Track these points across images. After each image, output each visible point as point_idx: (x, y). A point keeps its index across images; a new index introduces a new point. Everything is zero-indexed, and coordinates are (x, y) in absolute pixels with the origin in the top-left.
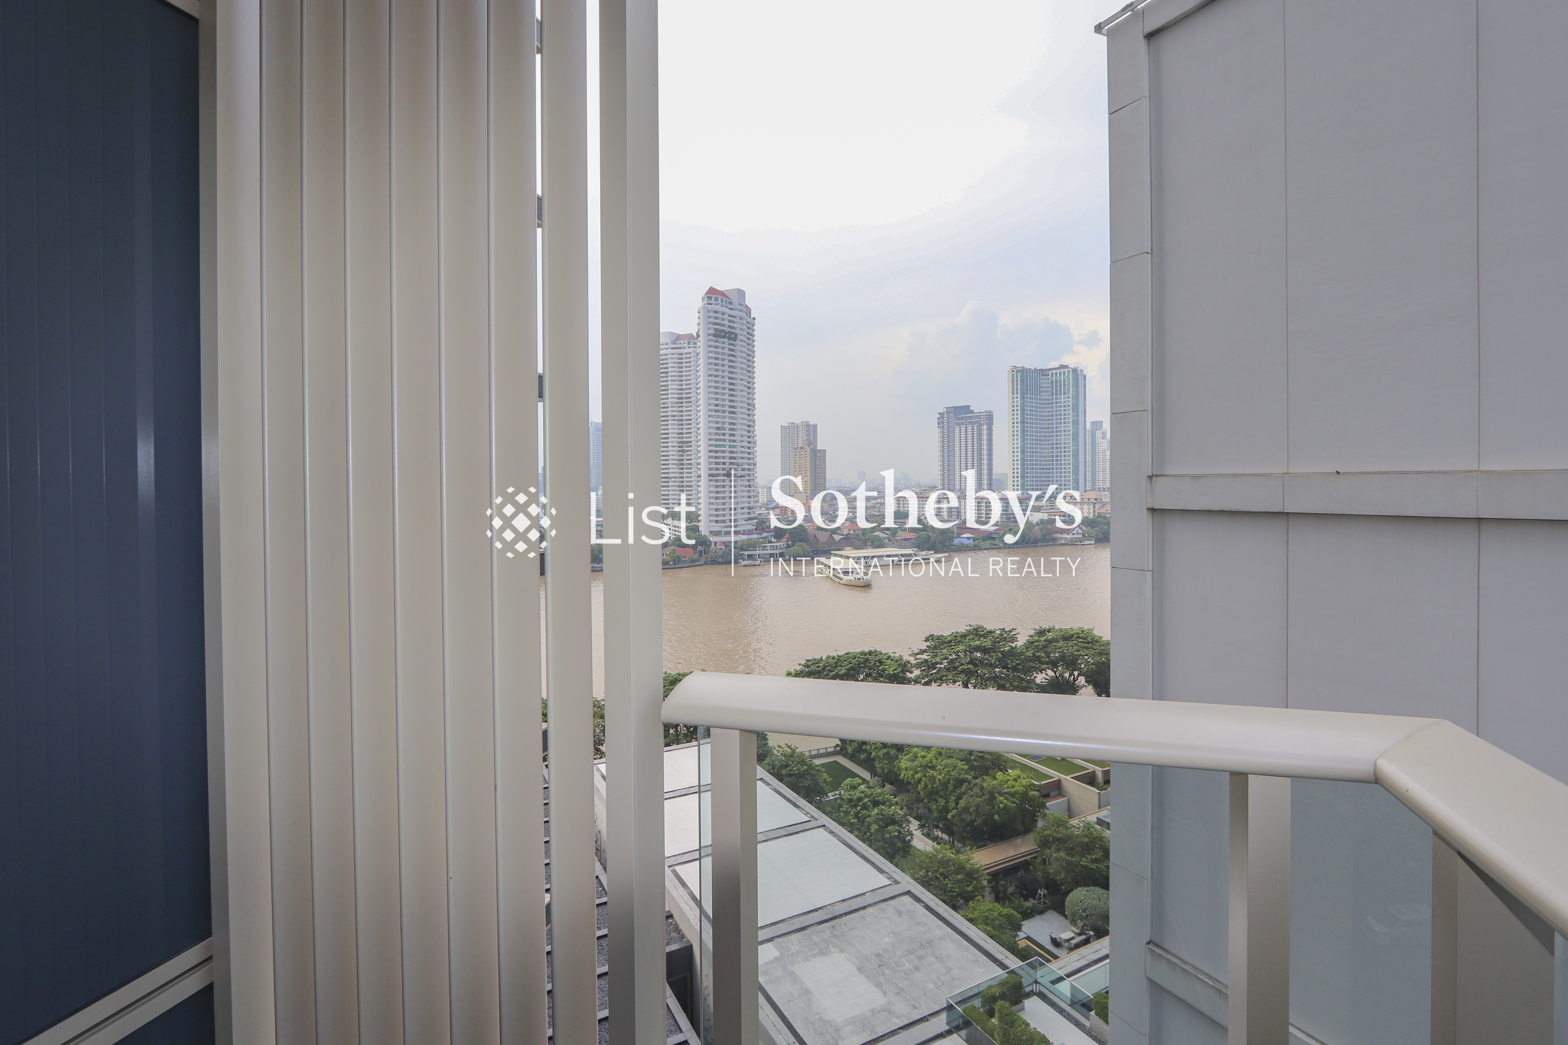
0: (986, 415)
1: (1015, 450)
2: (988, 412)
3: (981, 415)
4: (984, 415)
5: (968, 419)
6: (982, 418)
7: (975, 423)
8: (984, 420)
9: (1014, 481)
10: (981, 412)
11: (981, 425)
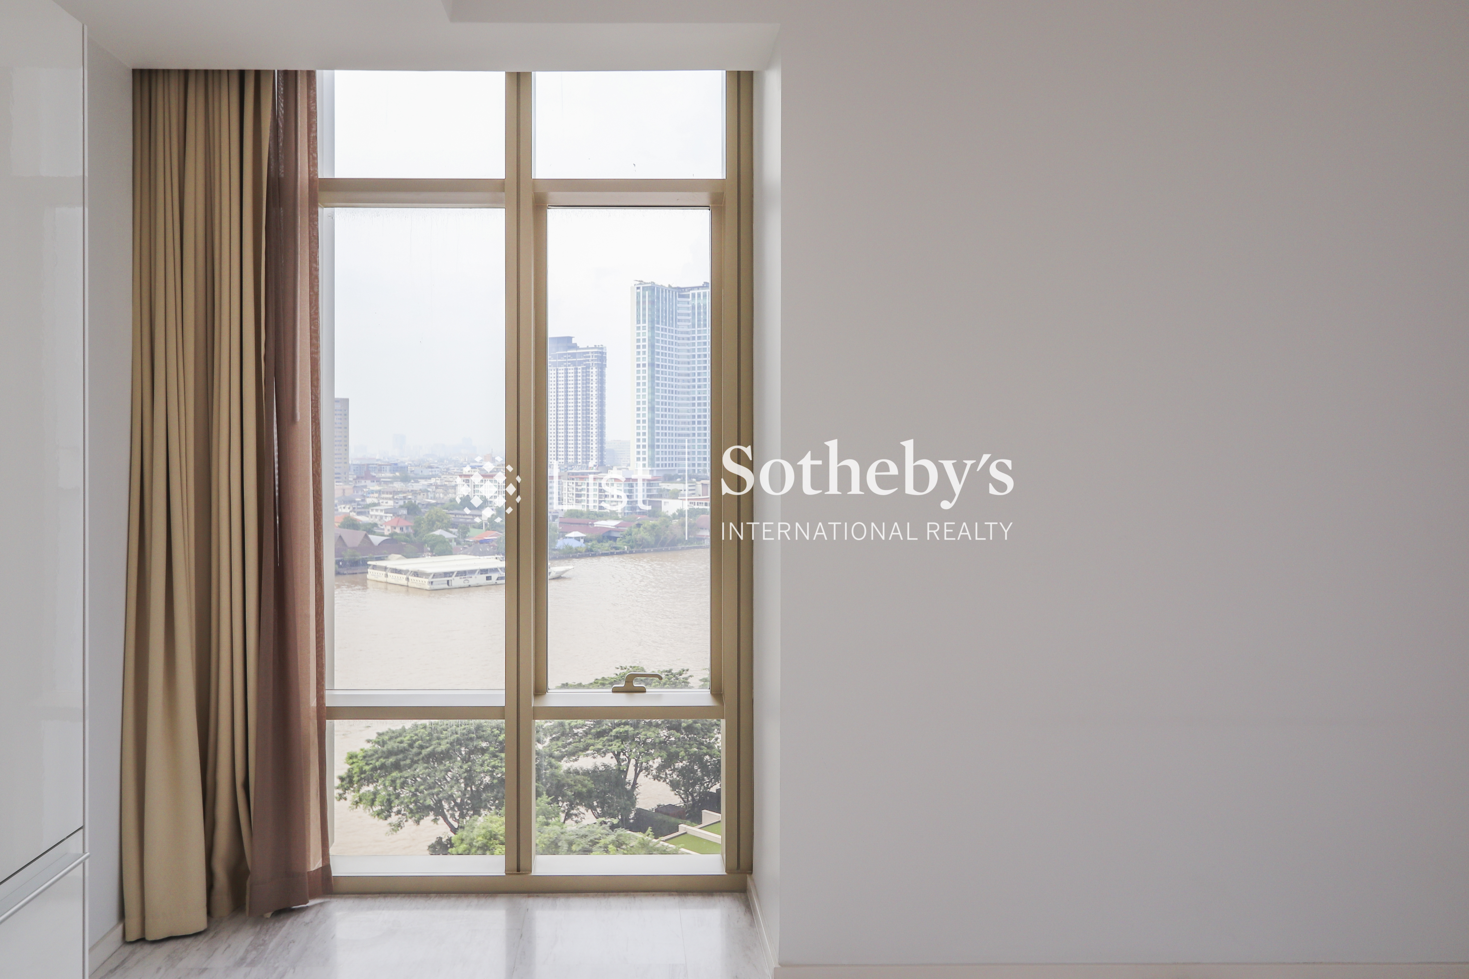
0: (596, 352)
1: (641, 406)
2: (599, 348)
3: (588, 353)
4: (592, 353)
5: (569, 358)
6: (589, 357)
7: (580, 363)
8: (592, 360)
9: (638, 453)
10: (588, 348)
11: (588, 367)
